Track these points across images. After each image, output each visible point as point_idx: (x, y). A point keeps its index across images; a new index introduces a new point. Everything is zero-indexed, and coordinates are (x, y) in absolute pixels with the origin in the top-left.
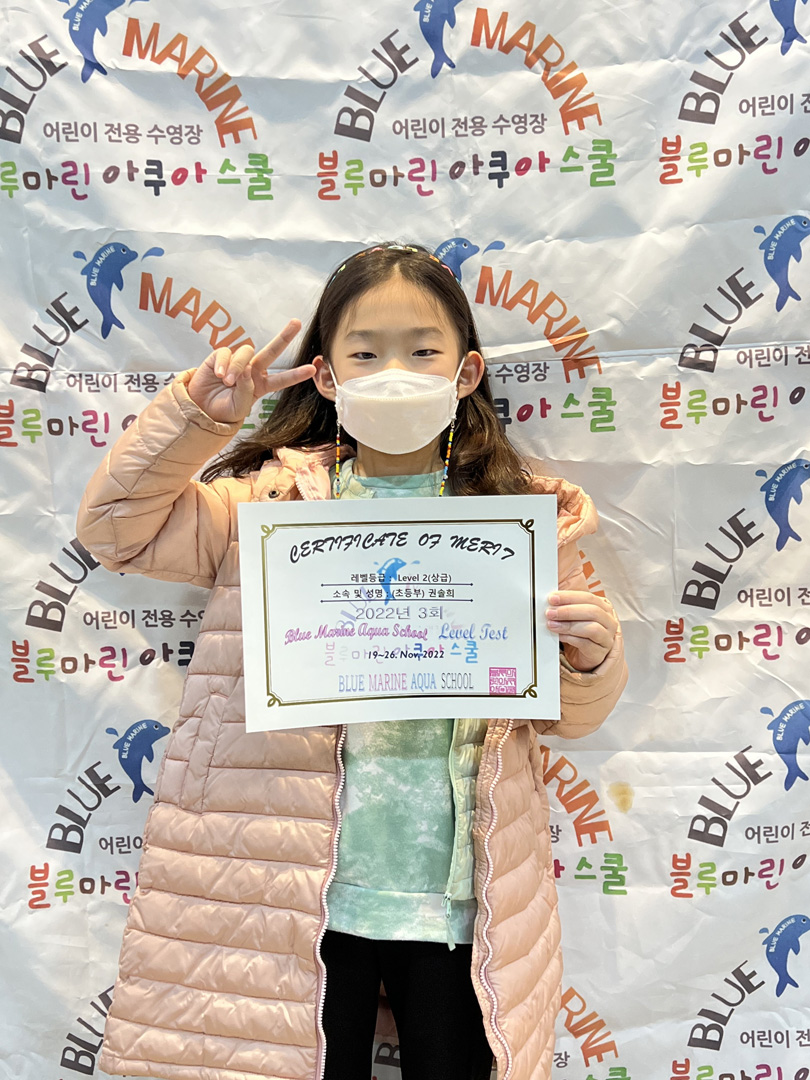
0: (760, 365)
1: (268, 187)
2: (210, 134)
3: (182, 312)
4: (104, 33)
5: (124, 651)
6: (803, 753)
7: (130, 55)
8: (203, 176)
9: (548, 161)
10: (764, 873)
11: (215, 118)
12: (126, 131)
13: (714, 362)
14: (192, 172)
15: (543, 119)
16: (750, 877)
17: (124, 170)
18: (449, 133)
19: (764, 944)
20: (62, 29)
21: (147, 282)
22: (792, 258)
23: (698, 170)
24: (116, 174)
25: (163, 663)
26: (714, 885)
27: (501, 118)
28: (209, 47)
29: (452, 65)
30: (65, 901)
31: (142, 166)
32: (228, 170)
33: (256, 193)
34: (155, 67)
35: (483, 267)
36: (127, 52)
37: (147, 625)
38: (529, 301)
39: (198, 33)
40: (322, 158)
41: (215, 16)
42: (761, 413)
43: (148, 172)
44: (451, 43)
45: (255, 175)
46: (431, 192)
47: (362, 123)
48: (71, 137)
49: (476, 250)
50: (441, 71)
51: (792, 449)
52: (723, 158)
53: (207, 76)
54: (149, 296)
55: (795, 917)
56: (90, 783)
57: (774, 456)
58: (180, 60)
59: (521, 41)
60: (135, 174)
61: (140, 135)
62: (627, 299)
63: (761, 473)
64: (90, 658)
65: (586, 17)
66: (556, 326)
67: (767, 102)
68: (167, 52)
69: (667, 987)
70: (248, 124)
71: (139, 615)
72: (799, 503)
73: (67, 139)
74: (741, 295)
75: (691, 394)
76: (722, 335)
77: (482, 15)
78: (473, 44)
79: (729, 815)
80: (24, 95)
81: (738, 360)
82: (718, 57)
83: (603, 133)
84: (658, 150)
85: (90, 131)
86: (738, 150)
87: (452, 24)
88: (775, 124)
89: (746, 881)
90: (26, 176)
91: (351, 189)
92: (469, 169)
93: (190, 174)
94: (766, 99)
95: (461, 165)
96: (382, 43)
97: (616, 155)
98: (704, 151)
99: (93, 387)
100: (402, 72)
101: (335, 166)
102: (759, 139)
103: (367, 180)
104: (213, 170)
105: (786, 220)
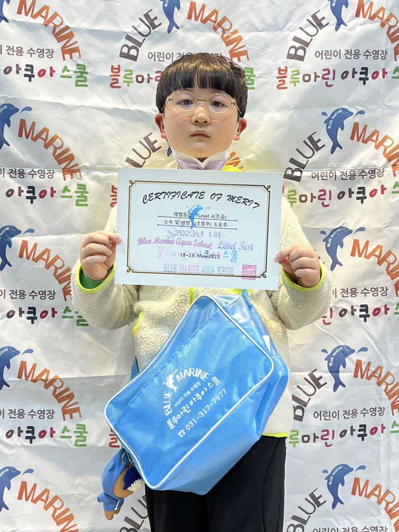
0: (322, 179)
1: (85, 80)
2: (58, 53)
3: (39, 140)
4: (8, 2)
6: (342, 372)
7: (20, 13)
8: (54, 74)
10: (324, 437)
11: (61, 46)
12: (16, 50)
13: (301, 177)
14: (48, 71)
16: (316, 439)
17: (14, 69)
19: (326, 479)
21: (23, 123)
22: (340, 128)
23: (295, 83)
24: (10, 71)
25: (18, 316)
26: (298, 442)
28: (60, 12)
29: (178, 28)
31: (23, 67)
32: (66, 72)
33: (79, 83)
36: (19, 12)
37: (12, 298)
39: (55, 6)
40: (113, 68)
42: (323, 203)
43: (26, 70)
44: (178, 17)
45: (79, 74)
47: (133, 52)
50: (172, 30)
51: (338, 222)
52: (307, 78)
53: (58, 26)
54: (23, 130)
55: (343, 465)
57: (330, 225)
58: (45, 18)
59: (211, 18)
60: (20, 71)
61: (23, 52)
62: (259, 144)
63: (323, 232)
65: (243, 9)
67: (328, 53)
68: (39, 13)
70: (77, 50)
71: (7, 293)
72: (342, 248)
74: (315, 145)
75: (289, 192)
76: (305, 164)
77: (193, 6)
78: (188, 18)
79: (305, 404)
81: (312, 176)
82: (305, 29)
83: (250, 64)
84: (276, 73)
86: (314, 75)
87: (179, 8)
88: (332, 63)
89: (314, 441)
91: (126, 84)
93: (47, 72)
94: (328, 51)
96: (144, 15)
97: (255, 75)
98: (298, 74)
100: (153, 29)
101: (119, 72)
102: (324, 70)
103: (134, 79)
104: (58, 71)
105: (338, 110)
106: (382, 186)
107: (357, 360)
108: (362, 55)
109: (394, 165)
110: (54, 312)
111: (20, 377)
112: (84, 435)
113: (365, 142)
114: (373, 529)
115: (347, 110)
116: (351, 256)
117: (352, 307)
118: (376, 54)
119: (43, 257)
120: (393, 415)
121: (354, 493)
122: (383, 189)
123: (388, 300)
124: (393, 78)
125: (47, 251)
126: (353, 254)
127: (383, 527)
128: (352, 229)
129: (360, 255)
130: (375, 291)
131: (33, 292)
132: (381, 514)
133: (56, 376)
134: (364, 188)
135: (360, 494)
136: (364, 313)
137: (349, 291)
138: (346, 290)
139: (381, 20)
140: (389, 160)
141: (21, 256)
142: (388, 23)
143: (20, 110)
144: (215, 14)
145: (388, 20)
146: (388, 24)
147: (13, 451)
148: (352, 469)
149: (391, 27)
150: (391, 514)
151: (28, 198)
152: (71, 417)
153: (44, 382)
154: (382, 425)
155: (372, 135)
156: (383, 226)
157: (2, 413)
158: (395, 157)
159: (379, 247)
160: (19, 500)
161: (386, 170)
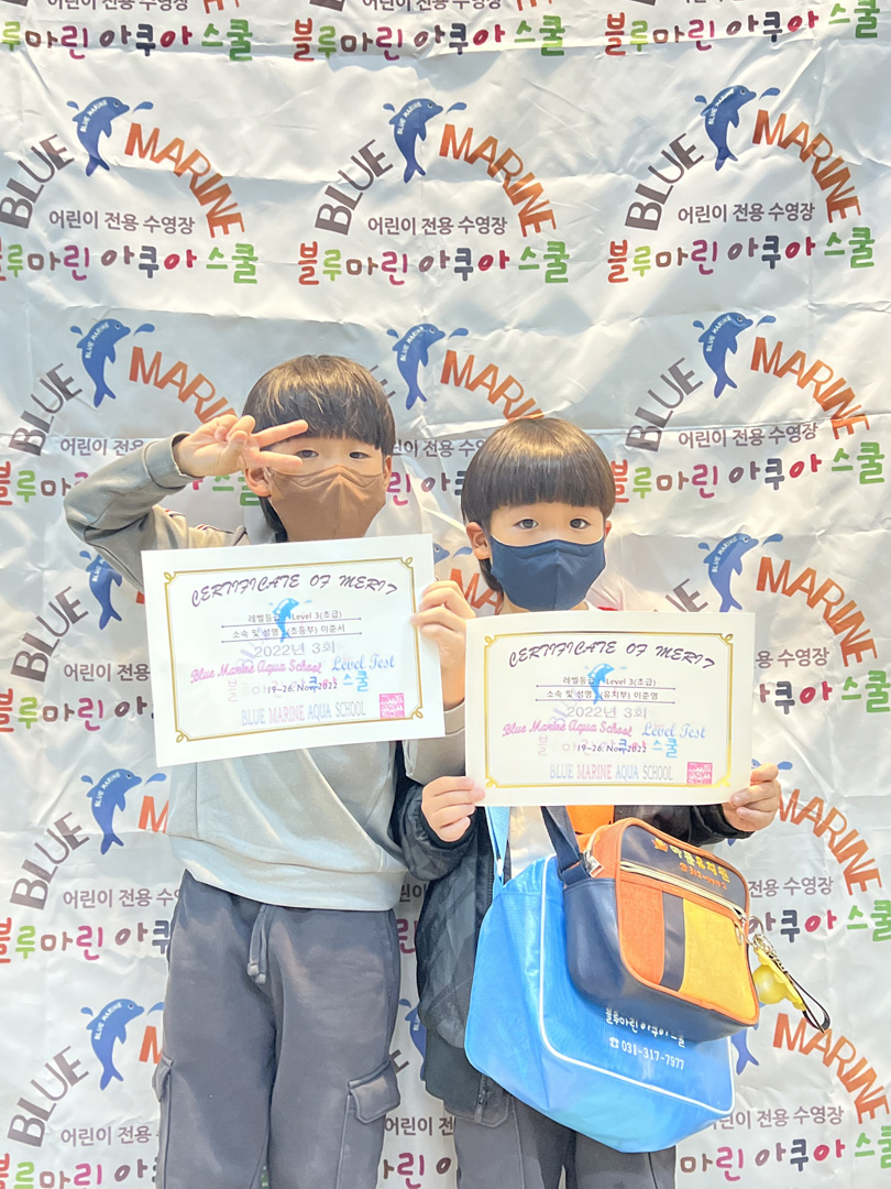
0: (700, 446)
1: (253, 272)
2: (202, 227)
3: (170, 385)
4: (108, 134)
5: (100, 702)
7: (131, 154)
8: (194, 262)
9: (508, 259)
11: (207, 212)
12: (124, 220)
13: (658, 442)
14: (183, 258)
15: (504, 223)
17: (121, 254)
18: (419, 231)
20: (71, 130)
21: (138, 354)
22: (728, 350)
23: (642, 271)
24: (113, 259)
25: (136, 714)
27: (466, 219)
28: (204, 150)
29: (423, 173)
30: (26, 957)
31: (138, 251)
32: (216, 257)
33: (241, 277)
34: (154, 166)
35: (449, 352)
36: (129, 151)
37: (122, 679)
38: (490, 383)
39: (194, 138)
40: (303, 248)
41: (211, 125)
42: (702, 490)
43: (142, 256)
44: (422, 154)
45: (241, 262)
46: (402, 282)
47: (341, 218)
48: (75, 224)
49: (442, 335)
51: (732, 524)
52: (663, 259)
53: (201, 175)
54: (139, 369)
56: (58, 834)
57: (717, 529)
58: (176, 161)
59: (484, 154)
60: (131, 258)
61: (137, 224)
62: (578, 385)
63: (703, 546)
64: (70, 708)
65: (544, 133)
66: (514, 406)
68: (166, 153)
70: (237, 218)
71: (115, 669)
72: (739, 574)
73: (71, 226)
74: (684, 385)
75: (637, 471)
77: (449, 130)
78: (441, 154)
80: (33, 186)
81: (680, 440)
82: (659, 171)
83: (557, 236)
84: (606, 253)
85: (92, 219)
86: (677, 253)
87: (423, 137)
88: (710, 230)
90: (31, 257)
91: (329, 276)
92: (437, 263)
93: (181, 259)
94: (703, 208)
95: (430, 259)
96: (361, 151)
97: (568, 256)
98: (648, 254)
99: (85, 451)
100: (378, 176)
101: (315, 255)
102: (696, 243)
103: (344, 268)
104: (202, 258)
105: (724, 316)
106: (813, 456)
108: (766, 213)
109: (835, 417)
111: (142, 825)
113: (779, 373)
114: (816, 1111)
115: (741, 317)
116: (758, 589)
117: (762, 687)
118: (792, 210)
120: (850, 893)
121: (777, 1043)
122: (815, 462)
123: (829, 673)
124: (827, 253)
126: (761, 587)
127: (834, 1109)
128: (758, 538)
129: (774, 589)
130: (803, 656)
132: (831, 1083)
134: (778, 461)
135: (791, 1047)
136: (784, 698)
137: (758, 657)
139: (800, 148)
140: (826, 407)
141: (140, 600)
142: (815, 152)
143: (133, 331)
144: (491, 147)
145: (814, 146)
146: (814, 155)
147: (130, 968)
149: (819, 160)
150: (849, 1082)
154: (829, 912)
155: (792, 361)
156: (818, 534)
157: (107, 897)
158: (836, 402)
159: (810, 573)
160: (142, 1063)
161: (820, 426)
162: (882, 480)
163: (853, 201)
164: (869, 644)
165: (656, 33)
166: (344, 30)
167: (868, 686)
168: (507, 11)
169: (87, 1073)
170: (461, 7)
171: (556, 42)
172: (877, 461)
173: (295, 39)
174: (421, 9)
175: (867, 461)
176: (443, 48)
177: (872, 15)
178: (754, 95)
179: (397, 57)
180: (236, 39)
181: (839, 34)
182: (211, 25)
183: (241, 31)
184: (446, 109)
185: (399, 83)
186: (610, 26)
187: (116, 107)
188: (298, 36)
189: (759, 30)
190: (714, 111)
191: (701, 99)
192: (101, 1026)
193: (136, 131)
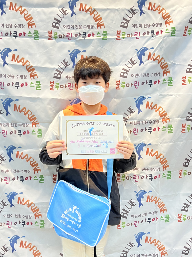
0: (135, 124)
1: (40, 87)
2: (29, 77)
3: (22, 112)
4: (8, 56)
5: (9, 178)
6: (142, 200)
8: (27, 85)
10: (135, 224)
11: (30, 74)
12: (12, 76)
14: (25, 84)
16: (132, 225)
17: (11, 84)
19: (135, 237)
21: (15, 105)
22: (141, 104)
23: (123, 87)
25: (17, 180)
26: (125, 226)
28: (29, 60)
31: (15, 83)
32: (32, 84)
33: (37, 89)
34: (18, 64)
36: (12, 60)
37: (14, 172)
39: (27, 58)
40: (51, 82)
41: (30, 54)
42: (135, 134)
43: (16, 84)
44: (76, 61)
45: (37, 85)
46: (72, 90)
47: (59, 76)
51: (141, 141)
52: (128, 85)
53: (28, 66)
54: (16, 108)
55: (141, 232)
56: (2, 204)
57: (137, 142)
58: (23, 62)
60: (13, 85)
61: (15, 77)
63: (135, 145)
64: (2, 179)
68: (20, 61)
69: (116, 246)
70: (36, 75)
71: (13, 170)
74: (131, 111)
76: (127, 118)
77: (82, 56)
79: (128, 212)
81: (130, 123)
82: (127, 65)
84: (116, 83)
85: (5, 76)
86: (131, 84)
87: (77, 58)
88: (138, 79)
89: (131, 225)
91: (56, 88)
94: (136, 74)
96: (63, 61)
98: (124, 84)
99: (4, 126)
100: (67, 66)
101: (53, 84)
102: (135, 82)
103: (60, 87)
104: (29, 84)
105: (140, 97)
106: (158, 127)
107: (148, 196)
108: (150, 75)
109: (163, 119)
110: (30, 178)
111: (18, 203)
112: (43, 224)
113: (152, 109)
114: (153, 254)
115: (144, 97)
117: (146, 175)
118: (156, 74)
119: (25, 157)
120: (161, 213)
121: (146, 242)
122: (158, 129)
123: (160, 173)
124: (163, 83)
125: (27, 155)
126: (147, 154)
128: (146, 144)
129: (149, 155)
130: (155, 169)
131: (22, 170)
132: (156, 249)
133: (32, 202)
134: (151, 128)
135: (148, 242)
136: (151, 178)
137: (145, 169)
138: (144, 168)
139: (158, 61)
140: (161, 117)
141: (17, 157)
142: (161, 61)
143: (14, 100)
145: (161, 60)
146: (161, 62)
147: (17, 229)
148: (145, 234)
149: (162, 63)
151: (18, 134)
152: (38, 218)
153: (27, 205)
154: (157, 217)
155: (155, 106)
156: (159, 144)
157: (12, 216)
158: (163, 115)
159: (157, 152)
160: (20, 248)
161: (160, 121)
162: (172, 133)
163: (169, 72)
164: (168, 166)
165: (127, 35)
166: (59, 33)
167: (167, 174)
168: (95, 29)
169: (9, 250)
170: (85, 28)
171: (105, 37)
172: (171, 129)
173: (49, 35)
174: (76, 28)
175: (169, 129)
176: (81, 38)
177: (175, 31)
178: (148, 49)
179: (71, 40)
180: (35, 35)
181: (167, 35)
182: (30, 32)
183: (36, 33)
184: (81, 52)
185: (71, 45)
186: (117, 33)
187: (9, 50)
188: (49, 34)
189: (150, 34)
190: (139, 53)
191: (137, 50)
192: (12, 240)
193: (14, 56)
